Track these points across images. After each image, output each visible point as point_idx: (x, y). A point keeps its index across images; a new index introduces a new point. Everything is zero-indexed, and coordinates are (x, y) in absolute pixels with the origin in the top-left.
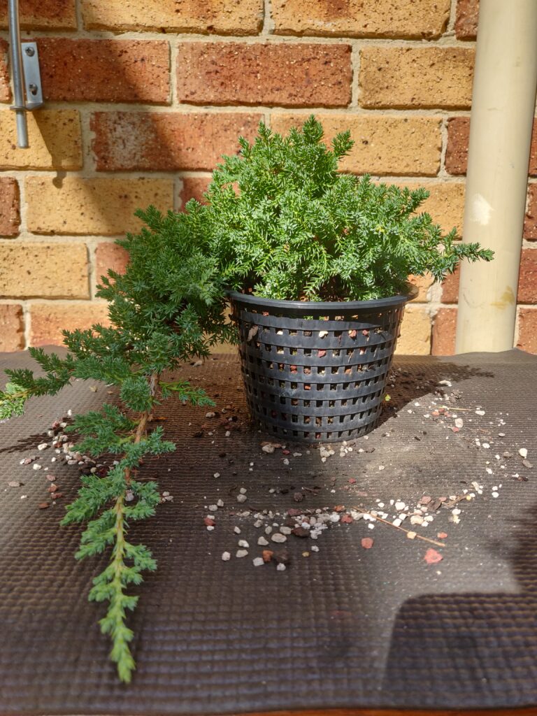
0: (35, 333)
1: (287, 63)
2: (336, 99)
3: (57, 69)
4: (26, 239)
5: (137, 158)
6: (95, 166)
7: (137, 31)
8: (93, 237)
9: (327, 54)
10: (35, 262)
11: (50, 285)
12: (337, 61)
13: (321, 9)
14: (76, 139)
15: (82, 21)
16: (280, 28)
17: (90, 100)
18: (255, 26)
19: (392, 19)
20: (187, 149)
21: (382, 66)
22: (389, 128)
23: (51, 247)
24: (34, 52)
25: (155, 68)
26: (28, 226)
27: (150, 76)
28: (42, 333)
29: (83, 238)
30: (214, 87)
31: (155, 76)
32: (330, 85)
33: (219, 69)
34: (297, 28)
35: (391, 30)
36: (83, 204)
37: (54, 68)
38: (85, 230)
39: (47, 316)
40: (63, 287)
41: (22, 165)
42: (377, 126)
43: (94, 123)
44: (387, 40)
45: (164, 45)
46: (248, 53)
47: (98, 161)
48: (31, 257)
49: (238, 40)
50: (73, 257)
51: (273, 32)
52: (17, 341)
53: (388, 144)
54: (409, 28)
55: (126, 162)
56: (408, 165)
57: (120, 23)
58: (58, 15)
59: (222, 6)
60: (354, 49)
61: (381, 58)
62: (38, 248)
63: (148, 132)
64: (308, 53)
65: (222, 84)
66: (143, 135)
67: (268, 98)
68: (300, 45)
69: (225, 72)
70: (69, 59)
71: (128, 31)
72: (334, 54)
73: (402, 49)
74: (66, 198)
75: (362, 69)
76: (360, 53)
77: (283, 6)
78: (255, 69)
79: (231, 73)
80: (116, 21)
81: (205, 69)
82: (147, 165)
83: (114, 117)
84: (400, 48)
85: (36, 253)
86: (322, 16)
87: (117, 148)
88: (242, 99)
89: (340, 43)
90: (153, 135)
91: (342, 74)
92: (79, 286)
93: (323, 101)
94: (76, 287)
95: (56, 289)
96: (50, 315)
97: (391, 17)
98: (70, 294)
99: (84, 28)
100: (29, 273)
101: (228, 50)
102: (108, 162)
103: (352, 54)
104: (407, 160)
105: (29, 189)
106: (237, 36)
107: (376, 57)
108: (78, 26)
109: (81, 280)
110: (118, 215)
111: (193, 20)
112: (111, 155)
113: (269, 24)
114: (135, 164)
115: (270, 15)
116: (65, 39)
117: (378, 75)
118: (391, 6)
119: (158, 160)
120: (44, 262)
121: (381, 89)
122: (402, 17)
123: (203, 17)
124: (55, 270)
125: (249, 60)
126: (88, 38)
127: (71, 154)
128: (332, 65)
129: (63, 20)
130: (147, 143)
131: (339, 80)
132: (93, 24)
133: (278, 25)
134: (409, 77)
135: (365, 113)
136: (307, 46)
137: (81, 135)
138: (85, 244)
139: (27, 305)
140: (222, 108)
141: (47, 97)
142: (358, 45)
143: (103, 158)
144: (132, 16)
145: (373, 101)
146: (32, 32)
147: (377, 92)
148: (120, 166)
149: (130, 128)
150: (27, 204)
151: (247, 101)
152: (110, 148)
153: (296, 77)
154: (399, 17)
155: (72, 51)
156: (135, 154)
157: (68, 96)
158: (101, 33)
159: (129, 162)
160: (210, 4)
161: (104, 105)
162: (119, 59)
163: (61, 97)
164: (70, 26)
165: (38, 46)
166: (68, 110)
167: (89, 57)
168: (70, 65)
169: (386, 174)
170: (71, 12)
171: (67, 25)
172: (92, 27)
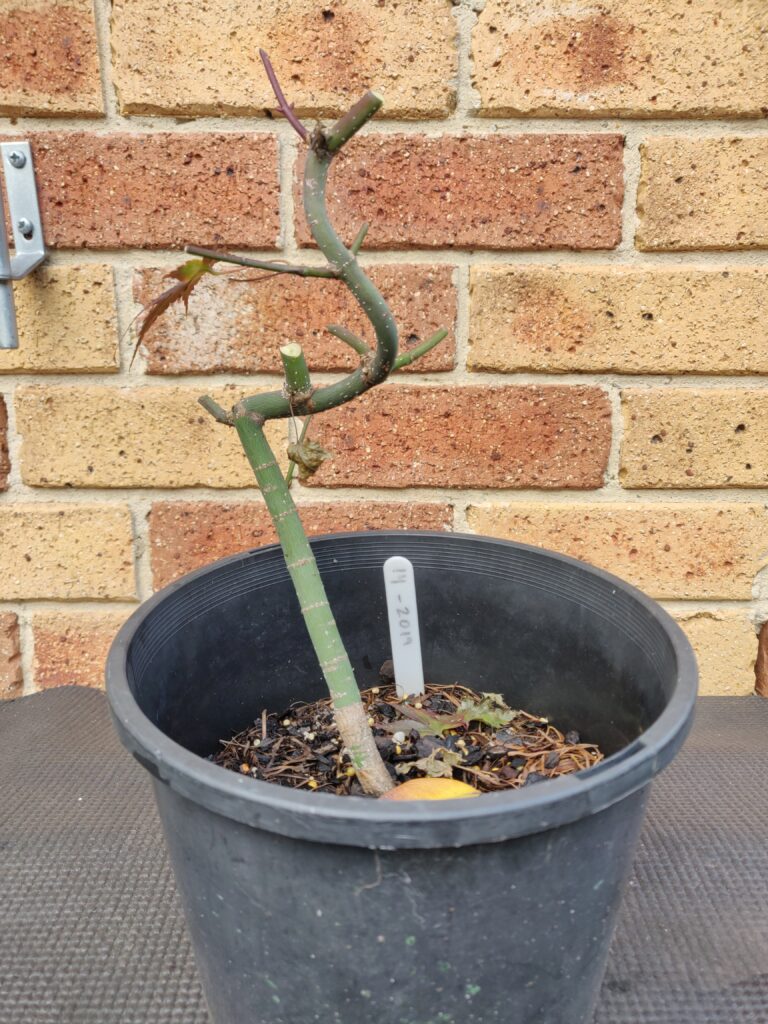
0: (42, 661)
1: (503, 171)
2: (594, 236)
3: (69, 189)
4: (20, 498)
5: (220, 351)
6: (142, 366)
7: (219, 116)
8: (141, 492)
9: (579, 154)
10: (38, 539)
11: (68, 580)
12: (597, 165)
13: (570, 69)
14: (108, 319)
15: (114, 98)
16: (490, 105)
17: (131, 247)
18: (441, 103)
19: (705, 84)
20: (315, 333)
21: (683, 174)
22: (693, 290)
23: (66, 513)
24: (25, 159)
25: (253, 186)
26: (22, 474)
27: (245, 200)
28: (53, 662)
29: (125, 494)
30: (364, 218)
31: (252, 201)
32: (583, 211)
33: (373, 185)
34: (522, 104)
35: (703, 105)
36: (123, 435)
37: (64, 187)
38: (127, 482)
39: (64, 632)
40: (89, 582)
41: (9, 366)
42: (672, 286)
43: (140, 287)
44: (694, 123)
45: (270, 143)
46: (428, 154)
47: (149, 358)
48: (31, 532)
49: (410, 131)
50: (108, 530)
51: (475, 114)
52: (10, 677)
53: (690, 320)
54: (737, 102)
55: (199, 359)
56: (726, 358)
57: (187, 101)
58: (67, 88)
59: (379, 66)
60: (629, 142)
61: (683, 160)
62: (43, 516)
63: (242, 303)
64: (543, 153)
65: (380, 211)
66: (230, 309)
67: (465, 238)
68: (526, 137)
69: (385, 191)
70: (91, 171)
71: (202, 116)
72: (593, 154)
73: (722, 142)
74: (92, 423)
75: (642, 179)
76: (639, 149)
77: (497, 64)
78: (443, 184)
79: (396, 192)
80: (179, 100)
81: (347, 186)
82: (240, 364)
84: (718, 139)
85: (40, 524)
86: (571, 82)
87: (183, 333)
88: (417, 239)
89: (604, 131)
90: (250, 309)
91: (608, 190)
92: (120, 580)
93: (571, 241)
94: (113, 583)
95: (77, 587)
96: (67, 631)
97: (704, 79)
98: (102, 596)
99: (118, 112)
100: (29, 559)
101: (393, 149)
102: (168, 358)
103: (626, 151)
104: (726, 348)
105: (25, 411)
106: (407, 120)
107: (673, 157)
108: (106, 108)
109: (122, 569)
110: (187, 454)
111: (326, 95)
112: (172, 346)
113: (469, 98)
114: (217, 361)
115: (471, 81)
116: (83, 135)
117: (676, 190)
118: (704, 60)
119: (259, 353)
120: (55, 539)
121: (680, 216)
122: (725, 81)
123: (345, 89)
124: (75, 552)
125: (431, 167)
126: (127, 131)
127: (99, 346)
128: (588, 174)
129: (79, 97)
130: (238, 323)
131: (601, 202)
132: (136, 104)
133: (486, 100)
134: (734, 194)
135: (646, 261)
136: (539, 140)
137: (117, 309)
138: (128, 505)
139: (27, 614)
140: (379, 255)
141: (52, 243)
142: (637, 135)
143: (158, 351)
144: (209, 88)
145: (664, 239)
146: (20, 121)
147: (672, 222)
148: (189, 367)
150: (20, 436)
151: (428, 243)
152: (171, 332)
153: (519, 197)
154: (719, 80)
155: (96, 157)
156: (216, 343)
157: (92, 240)
158: (150, 121)
159: (206, 359)
160: (357, 63)
161: (159, 254)
162: (186, 170)
163: (78, 242)
164: (91, 108)
165: (32, 148)
166: (91, 265)
167: (130, 166)
168: (93, 183)
169: (685, 373)
170: (92, 81)
171: (86, 108)
172: (133, 110)
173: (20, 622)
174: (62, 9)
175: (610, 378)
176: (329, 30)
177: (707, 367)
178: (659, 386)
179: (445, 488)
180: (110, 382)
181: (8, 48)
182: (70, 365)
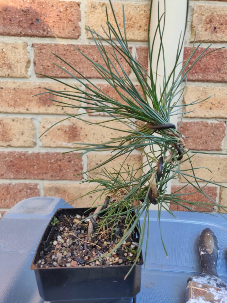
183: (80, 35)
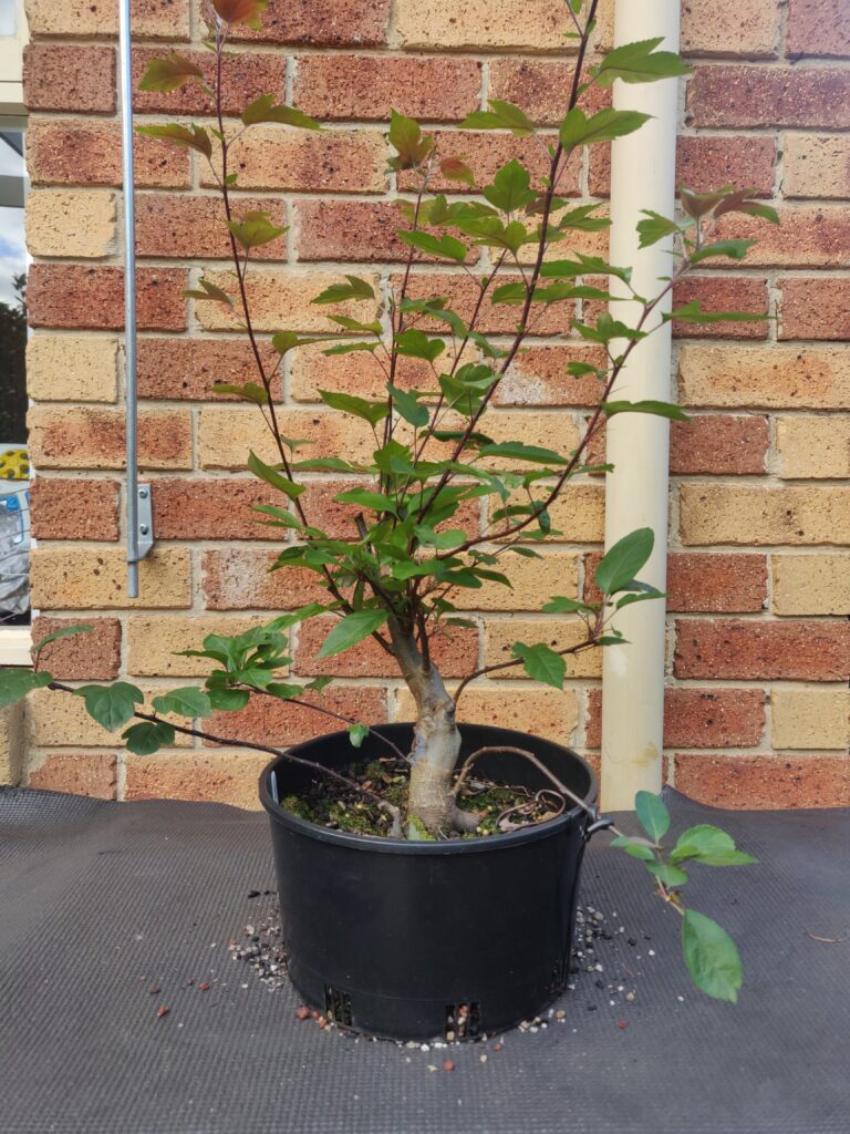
0: (130, 786)
3: (169, 508)
5: (250, 597)
6: (204, 605)
8: (198, 679)
14: (186, 578)
15: (198, 462)
17: (202, 539)
20: (305, 588)
22: (521, 565)
23: (153, 692)
24: (148, 494)
26: (128, 669)
28: (137, 787)
29: (188, 681)
30: (334, 525)
32: (457, 522)
33: (340, 507)
36: (190, 645)
37: (166, 507)
38: (192, 674)
39: (145, 767)
41: (126, 605)
42: (509, 563)
43: (206, 561)
47: (208, 600)
49: (361, 479)
52: (109, 796)
53: (520, 581)
55: (238, 601)
56: (542, 603)
57: (236, 462)
58: (173, 457)
59: (344, 446)
65: (344, 521)
69: (346, 510)
70: (183, 499)
75: (490, 505)
79: (352, 511)
80: (233, 463)
81: (325, 508)
82: (261, 605)
83: (228, 556)
87: (229, 587)
89: (468, 480)
90: (269, 574)
91: (470, 511)
96: (147, 767)
99: (200, 468)
101: (350, 489)
102: (219, 601)
104: (542, 598)
105: (133, 630)
106: (359, 473)
108: (193, 466)
112: (222, 594)
114: (248, 603)
116: (179, 481)
119: (273, 598)
126: (204, 478)
127: (179, 594)
129: (179, 461)
130: (262, 581)
131: (467, 517)
132: (210, 465)
135: (495, 548)
137: (192, 573)
139: (123, 755)
141: (158, 537)
143: (214, 596)
146: (145, 473)
149: (244, 566)
150: (129, 646)
152: (222, 586)
155: (186, 492)
156: (248, 593)
157: (180, 536)
158: (216, 472)
159: (242, 601)
160: (332, 445)
161: (217, 543)
162: (235, 498)
163: (172, 536)
164: (185, 467)
165: (151, 487)
166: (178, 549)
167: (205, 496)
168: (183, 505)
169: (520, 611)
170: (187, 453)
171: (182, 466)
172: (208, 468)
173: (118, 761)
174: (173, 418)
175: (477, 614)
176: (317, 429)
177: (532, 608)
178: (506, 619)
179: (382, 677)
180: (183, 614)
181: (142, 437)
182: (162, 605)
183: (479, 259)
